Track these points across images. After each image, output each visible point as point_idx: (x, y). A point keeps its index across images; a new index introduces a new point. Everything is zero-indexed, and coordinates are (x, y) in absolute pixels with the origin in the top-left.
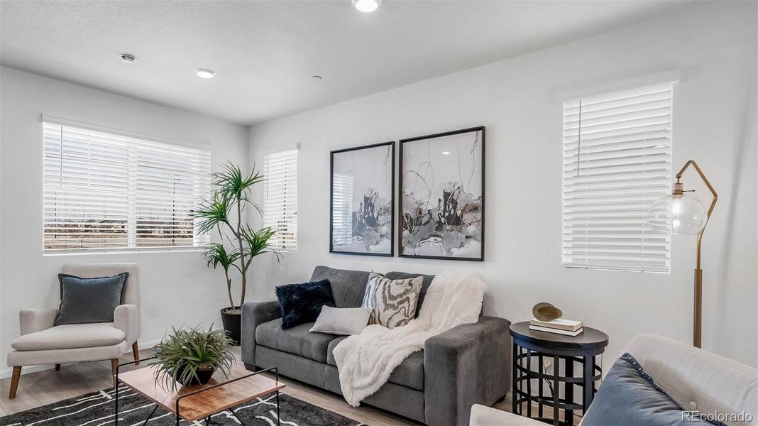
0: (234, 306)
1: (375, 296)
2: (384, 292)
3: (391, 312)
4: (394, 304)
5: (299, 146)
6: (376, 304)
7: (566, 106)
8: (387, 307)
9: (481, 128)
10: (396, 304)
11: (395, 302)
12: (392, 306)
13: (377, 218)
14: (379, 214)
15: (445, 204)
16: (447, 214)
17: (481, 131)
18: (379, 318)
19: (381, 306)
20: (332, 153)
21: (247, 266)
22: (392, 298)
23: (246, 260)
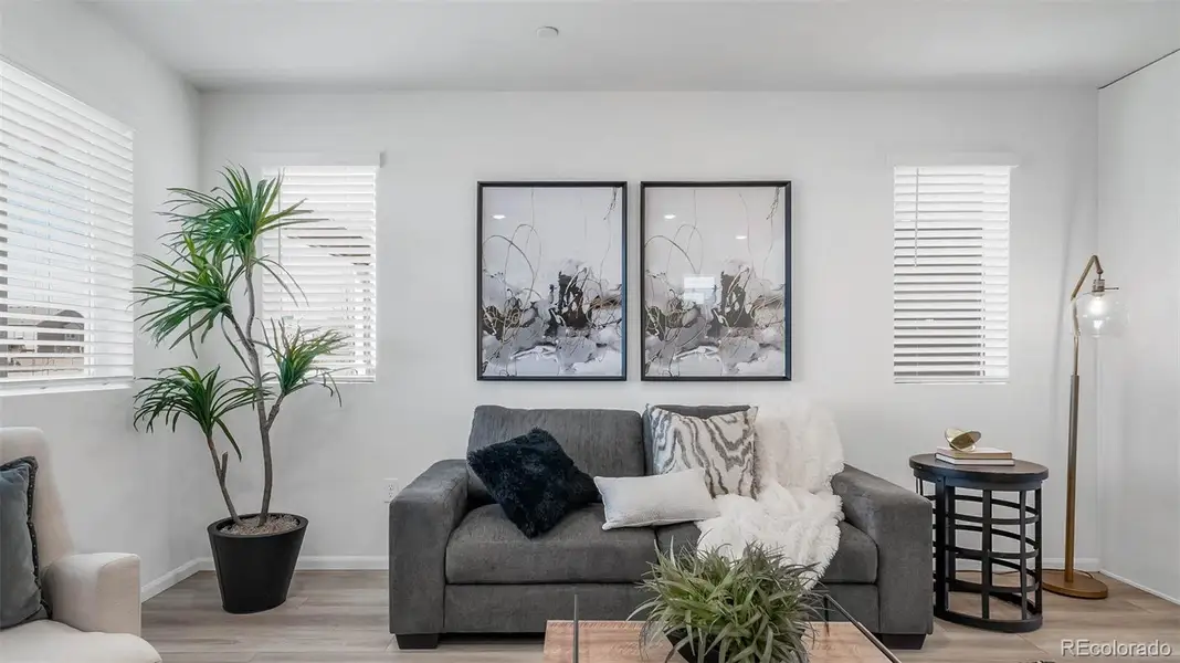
0: (239, 514)
1: (699, 447)
2: (713, 439)
3: (737, 469)
4: (737, 457)
5: (383, 160)
6: (707, 461)
7: (897, 172)
8: (730, 462)
9: (786, 184)
10: (740, 456)
11: (738, 453)
12: (737, 459)
13: (590, 313)
14: (595, 306)
15: (724, 294)
16: (727, 310)
17: (784, 188)
18: (720, 483)
19: (720, 463)
20: (482, 185)
21: (272, 417)
22: (732, 446)
23: (268, 405)
